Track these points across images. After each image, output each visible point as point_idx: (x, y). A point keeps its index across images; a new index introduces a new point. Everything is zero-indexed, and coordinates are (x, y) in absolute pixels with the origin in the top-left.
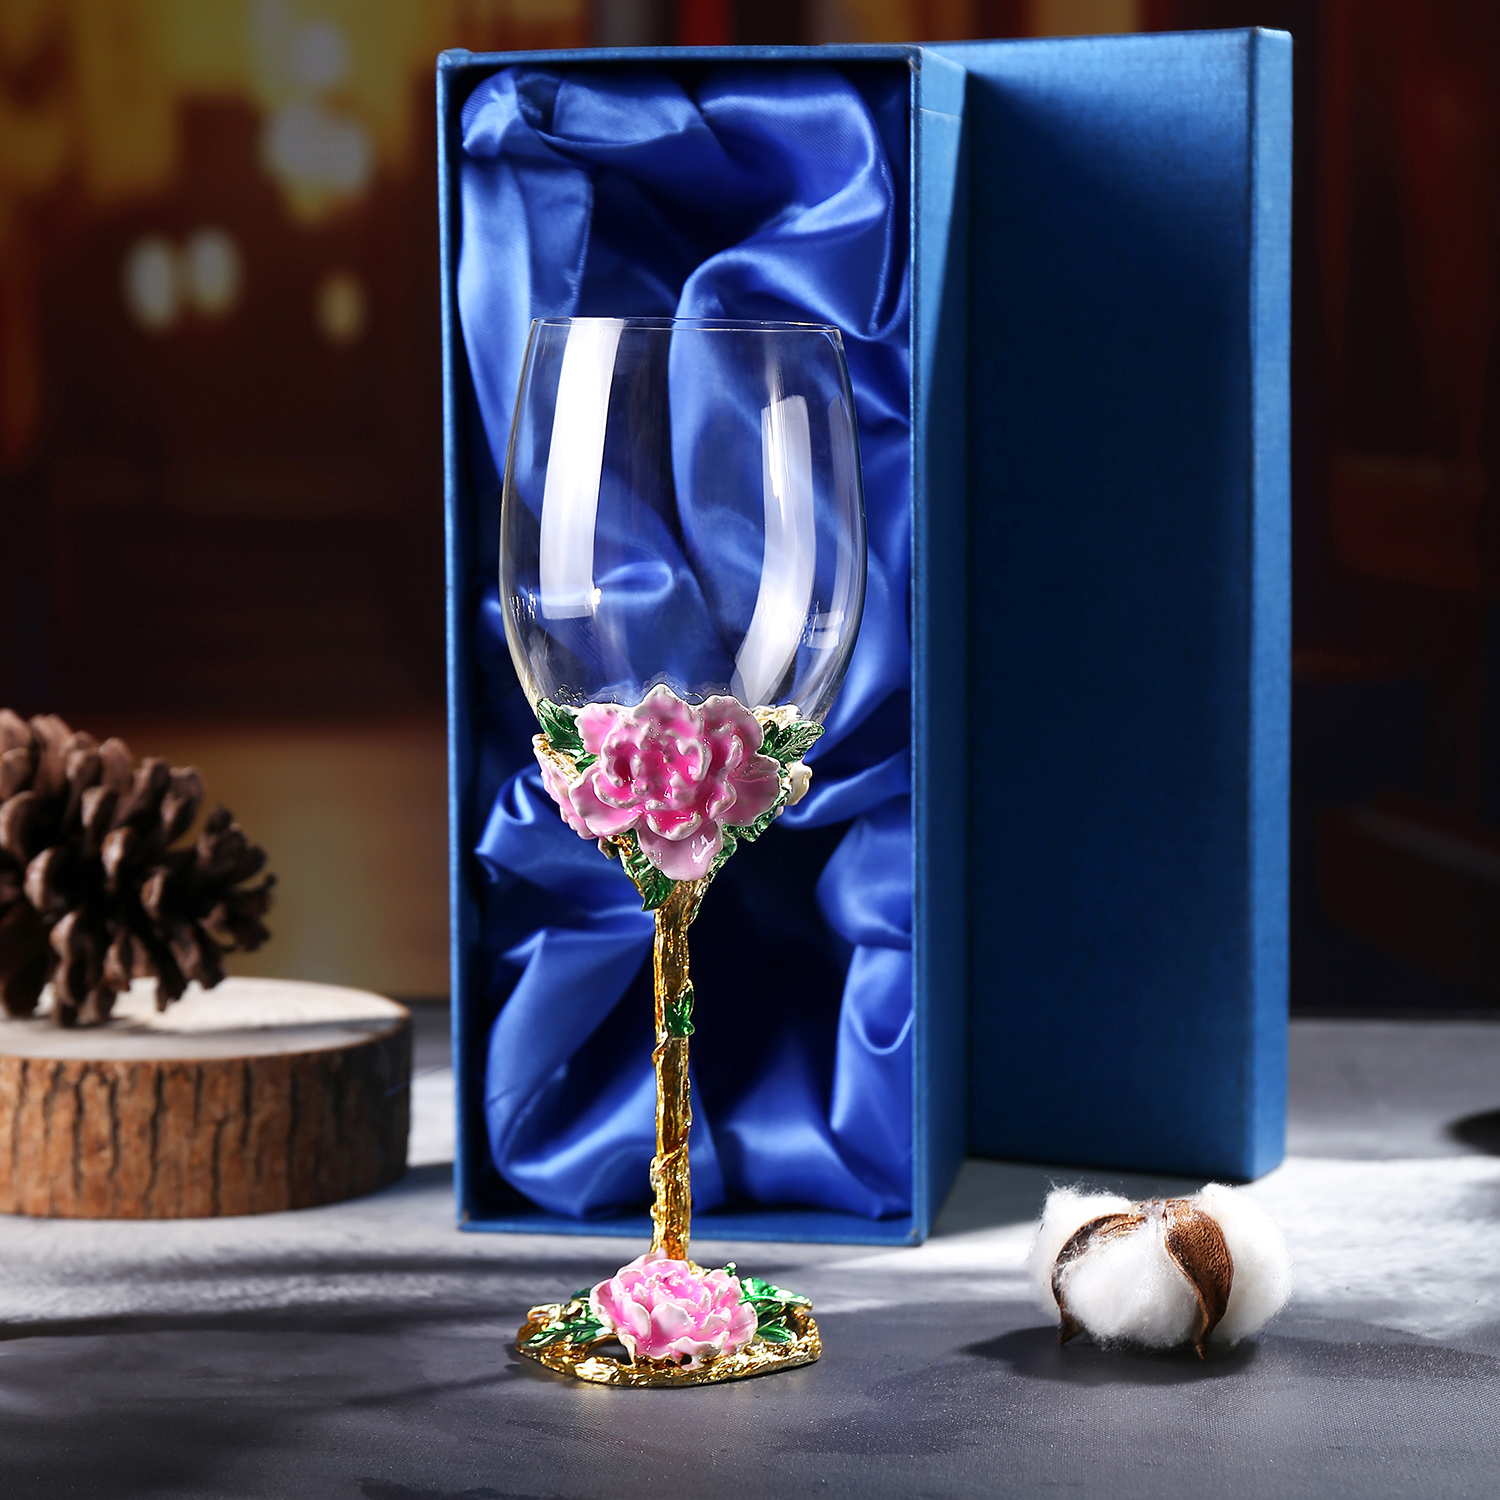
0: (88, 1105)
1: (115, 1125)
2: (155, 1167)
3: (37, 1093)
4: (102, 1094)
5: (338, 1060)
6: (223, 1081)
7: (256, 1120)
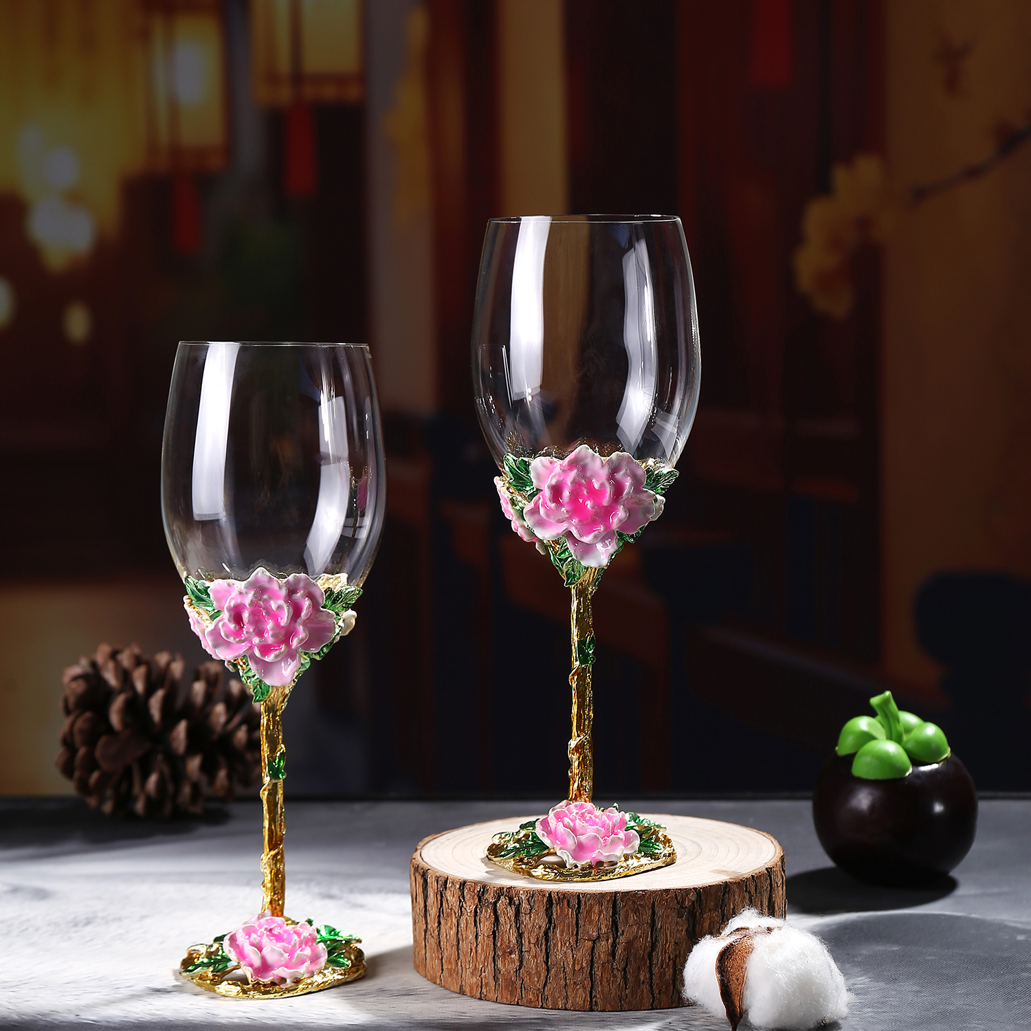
0: (502, 920)
1: (520, 936)
2: (548, 970)
3: (470, 907)
4: (511, 912)
5: (692, 897)
6: (596, 909)
7: (622, 939)
